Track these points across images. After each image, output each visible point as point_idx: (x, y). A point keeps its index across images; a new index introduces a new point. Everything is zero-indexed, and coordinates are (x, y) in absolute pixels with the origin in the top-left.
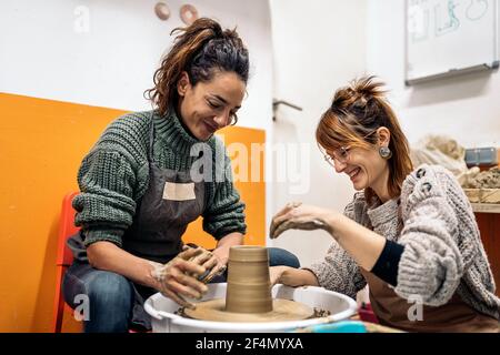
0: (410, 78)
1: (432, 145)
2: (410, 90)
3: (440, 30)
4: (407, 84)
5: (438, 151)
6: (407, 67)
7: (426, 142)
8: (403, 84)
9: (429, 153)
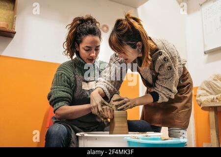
0: (206, 50)
1: (216, 78)
2: (207, 55)
3: (217, 29)
4: (205, 53)
5: (219, 81)
6: (205, 46)
7: (213, 77)
8: (203, 53)
9: (215, 82)
